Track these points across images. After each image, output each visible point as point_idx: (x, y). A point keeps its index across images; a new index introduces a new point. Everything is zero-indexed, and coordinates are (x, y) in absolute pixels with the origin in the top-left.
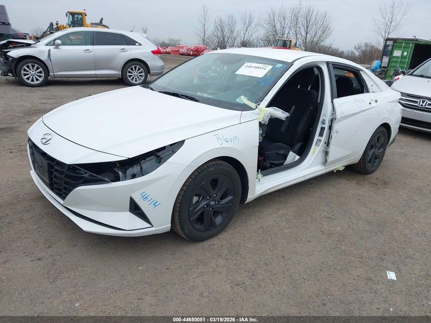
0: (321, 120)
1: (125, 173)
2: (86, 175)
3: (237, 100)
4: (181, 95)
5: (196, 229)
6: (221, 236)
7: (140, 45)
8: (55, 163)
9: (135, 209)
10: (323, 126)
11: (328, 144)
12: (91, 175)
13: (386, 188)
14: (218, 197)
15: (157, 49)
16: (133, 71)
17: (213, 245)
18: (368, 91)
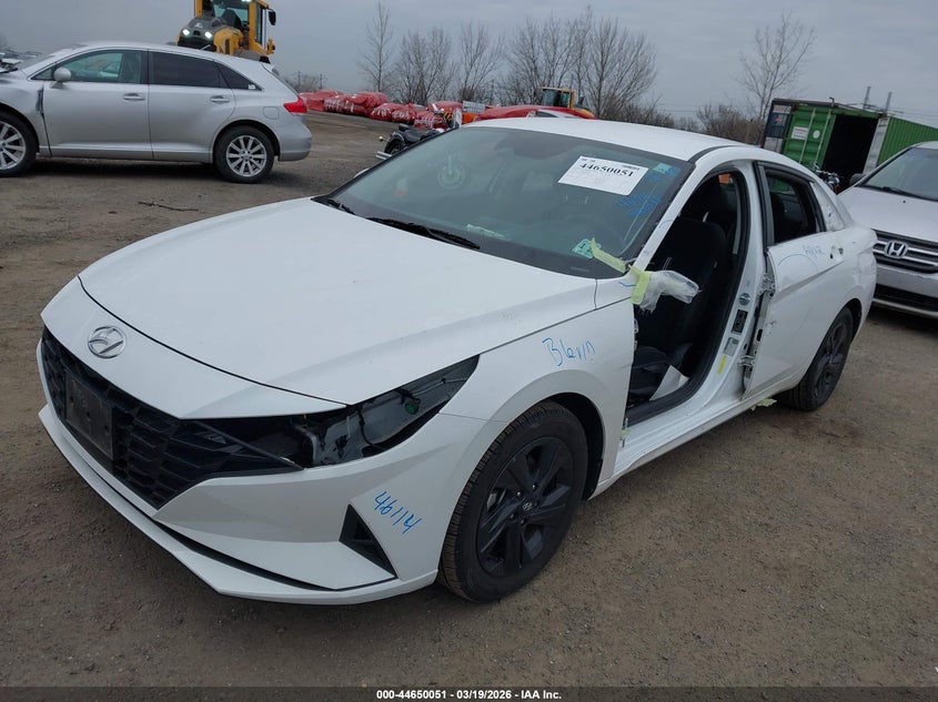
0: (738, 296)
1: (321, 437)
2: (232, 450)
3: (576, 249)
4: (432, 231)
5: (488, 573)
6: (537, 584)
7: (258, 88)
8: (137, 410)
9: (357, 535)
10: (743, 308)
11: (750, 349)
12: (245, 448)
13: (859, 446)
14: (538, 490)
15: (296, 100)
16: (240, 147)
17: (526, 609)
18: (824, 229)
